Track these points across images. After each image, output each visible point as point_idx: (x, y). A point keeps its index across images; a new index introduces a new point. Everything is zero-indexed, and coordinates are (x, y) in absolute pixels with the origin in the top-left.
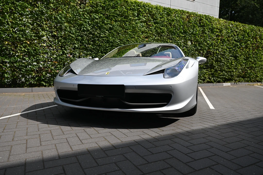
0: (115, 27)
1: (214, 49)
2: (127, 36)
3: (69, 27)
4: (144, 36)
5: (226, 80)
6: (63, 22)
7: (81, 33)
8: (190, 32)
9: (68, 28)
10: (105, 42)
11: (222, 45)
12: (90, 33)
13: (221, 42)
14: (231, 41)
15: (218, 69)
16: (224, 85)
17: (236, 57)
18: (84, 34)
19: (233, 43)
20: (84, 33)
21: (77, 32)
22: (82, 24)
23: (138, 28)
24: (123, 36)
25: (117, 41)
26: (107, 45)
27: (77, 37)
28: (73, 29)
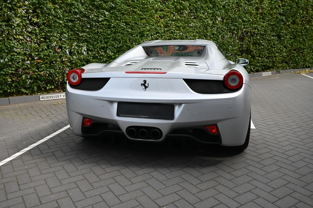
0: (119, 5)
1: (252, 27)
2: (135, 17)
3: (54, 10)
4: (159, 16)
5: (266, 68)
6: (45, 2)
7: (71, 16)
8: (220, 6)
9: (52, 10)
10: (105, 27)
11: (262, 22)
12: (85, 16)
13: (261, 17)
14: (274, 15)
15: (256, 54)
16: (263, 75)
17: (279, 37)
18: (75, 18)
19: (277, 17)
20: (76, 17)
21: (66, 15)
22: (73, 4)
23: (150, 5)
24: (129, 17)
25: (122, 25)
26: (109, 32)
27: (66, 22)
28: (60, 12)
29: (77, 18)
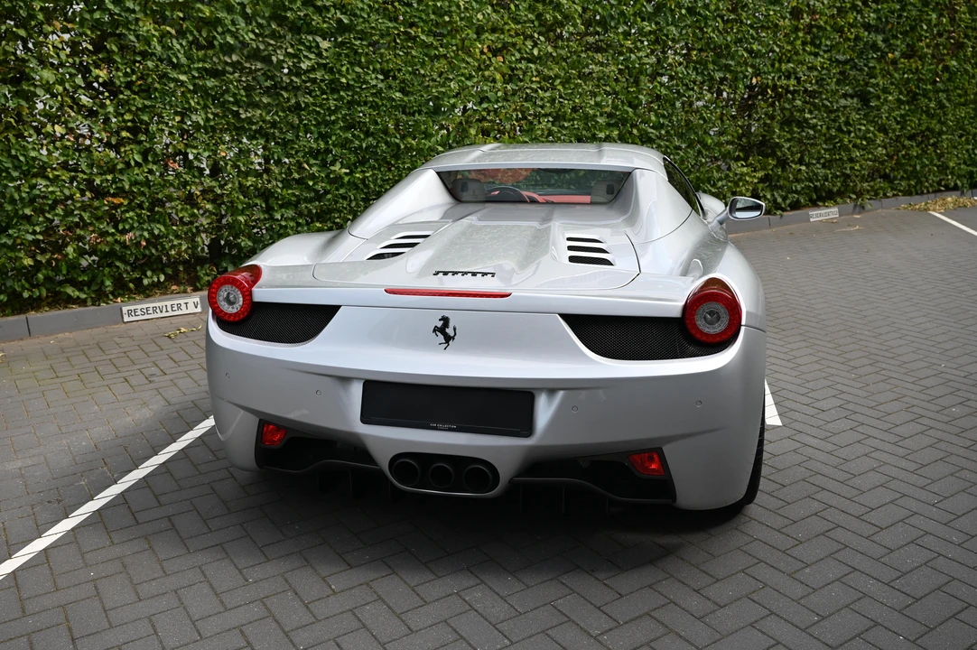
0: (363, 18)
1: (780, 70)
2: (414, 53)
3: (160, 42)
4: (488, 47)
5: (821, 197)
6: (130, 19)
7: (215, 59)
8: (680, 9)
9: (155, 42)
10: (320, 88)
11: (810, 54)
12: (255, 55)
13: (806, 38)
14: (849, 30)
15: (793, 154)
16: (812, 220)
17: (864, 98)
18: (226, 63)
19: (857, 38)
20: (229, 61)
21: (198, 56)
22: (219, 21)
23: (459, 15)
24: (396, 55)
25: (372, 79)
26: (332, 103)
27: (198, 78)
28: (178, 47)
29: (233, 64)
